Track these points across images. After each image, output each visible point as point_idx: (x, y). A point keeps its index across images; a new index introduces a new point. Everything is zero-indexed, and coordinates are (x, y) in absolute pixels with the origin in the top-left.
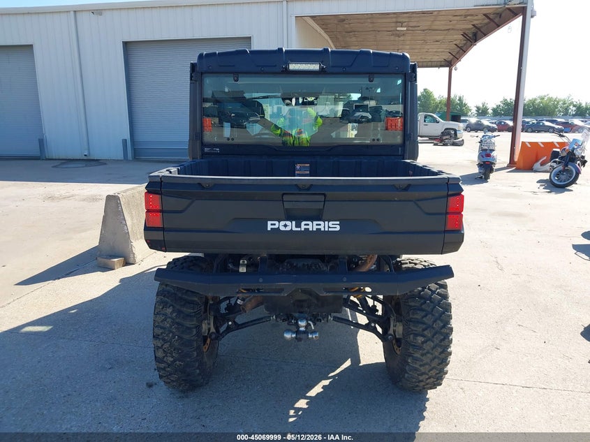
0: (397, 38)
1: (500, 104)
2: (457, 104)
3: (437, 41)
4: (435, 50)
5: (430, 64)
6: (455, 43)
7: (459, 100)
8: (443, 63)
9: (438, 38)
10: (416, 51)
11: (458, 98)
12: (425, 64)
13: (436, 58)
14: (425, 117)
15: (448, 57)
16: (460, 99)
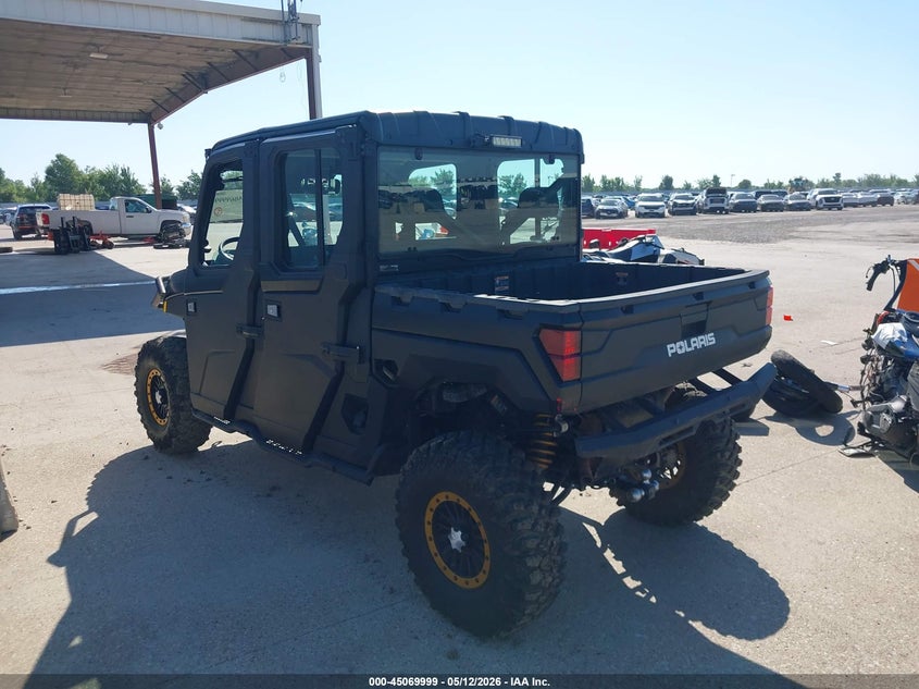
0: (70, 70)
1: (188, 180)
2: (121, 181)
3: (139, 81)
4: (130, 94)
5: (113, 116)
6: (167, 86)
7: (122, 175)
8: (135, 116)
9: (143, 75)
10: (98, 93)
11: (120, 172)
12: (105, 115)
13: (127, 108)
14: (127, 204)
15: (147, 106)
16: (125, 173)
